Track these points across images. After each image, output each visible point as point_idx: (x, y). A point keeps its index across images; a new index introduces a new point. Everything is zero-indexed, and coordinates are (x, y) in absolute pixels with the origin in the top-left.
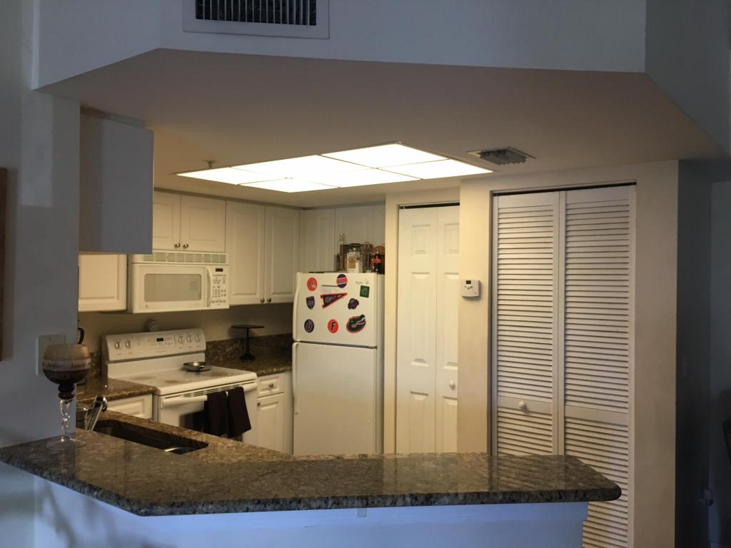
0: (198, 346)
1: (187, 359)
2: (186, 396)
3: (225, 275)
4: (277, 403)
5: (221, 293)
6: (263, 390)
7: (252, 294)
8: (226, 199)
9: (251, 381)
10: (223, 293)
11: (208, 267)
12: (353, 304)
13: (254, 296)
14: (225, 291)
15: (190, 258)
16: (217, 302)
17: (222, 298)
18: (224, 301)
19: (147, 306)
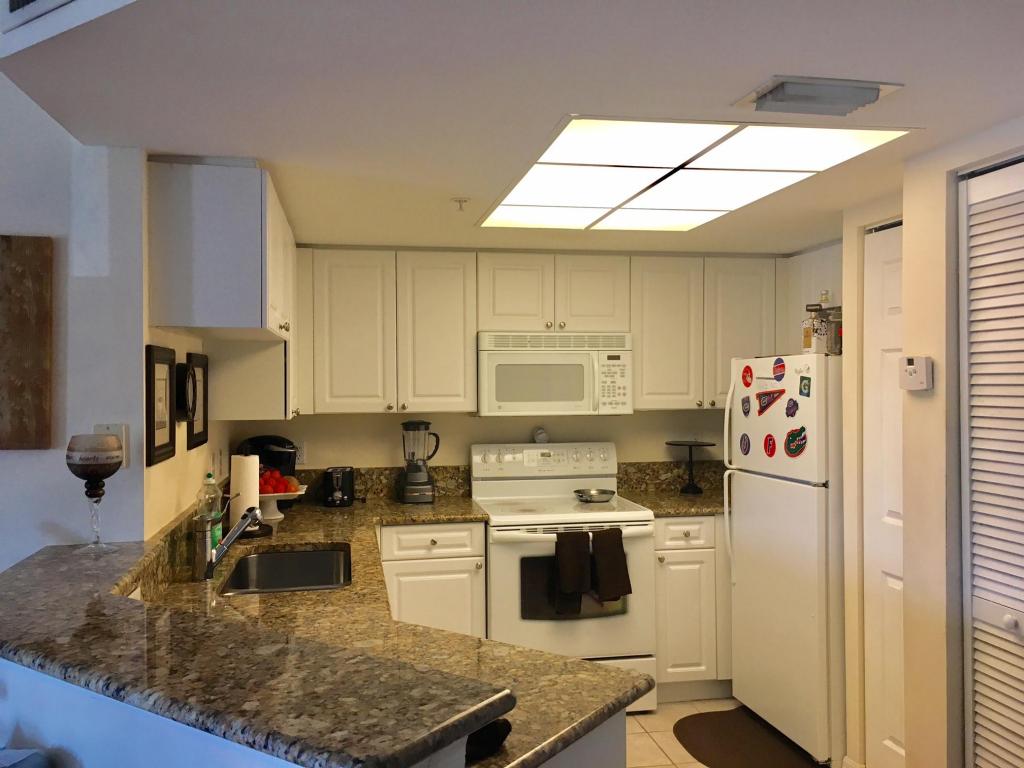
0: (603, 468)
1: (581, 484)
2: (529, 531)
3: (624, 366)
4: (701, 562)
5: (618, 391)
6: (672, 539)
7: (681, 394)
8: (630, 254)
9: (644, 522)
10: (622, 391)
11: (594, 355)
12: (792, 409)
13: (685, 397)
14: (624, 388)
15: (565, 342)
16: (611, 403)
17: (619, 399)
18: (624, 404)
19: (500, 407)
